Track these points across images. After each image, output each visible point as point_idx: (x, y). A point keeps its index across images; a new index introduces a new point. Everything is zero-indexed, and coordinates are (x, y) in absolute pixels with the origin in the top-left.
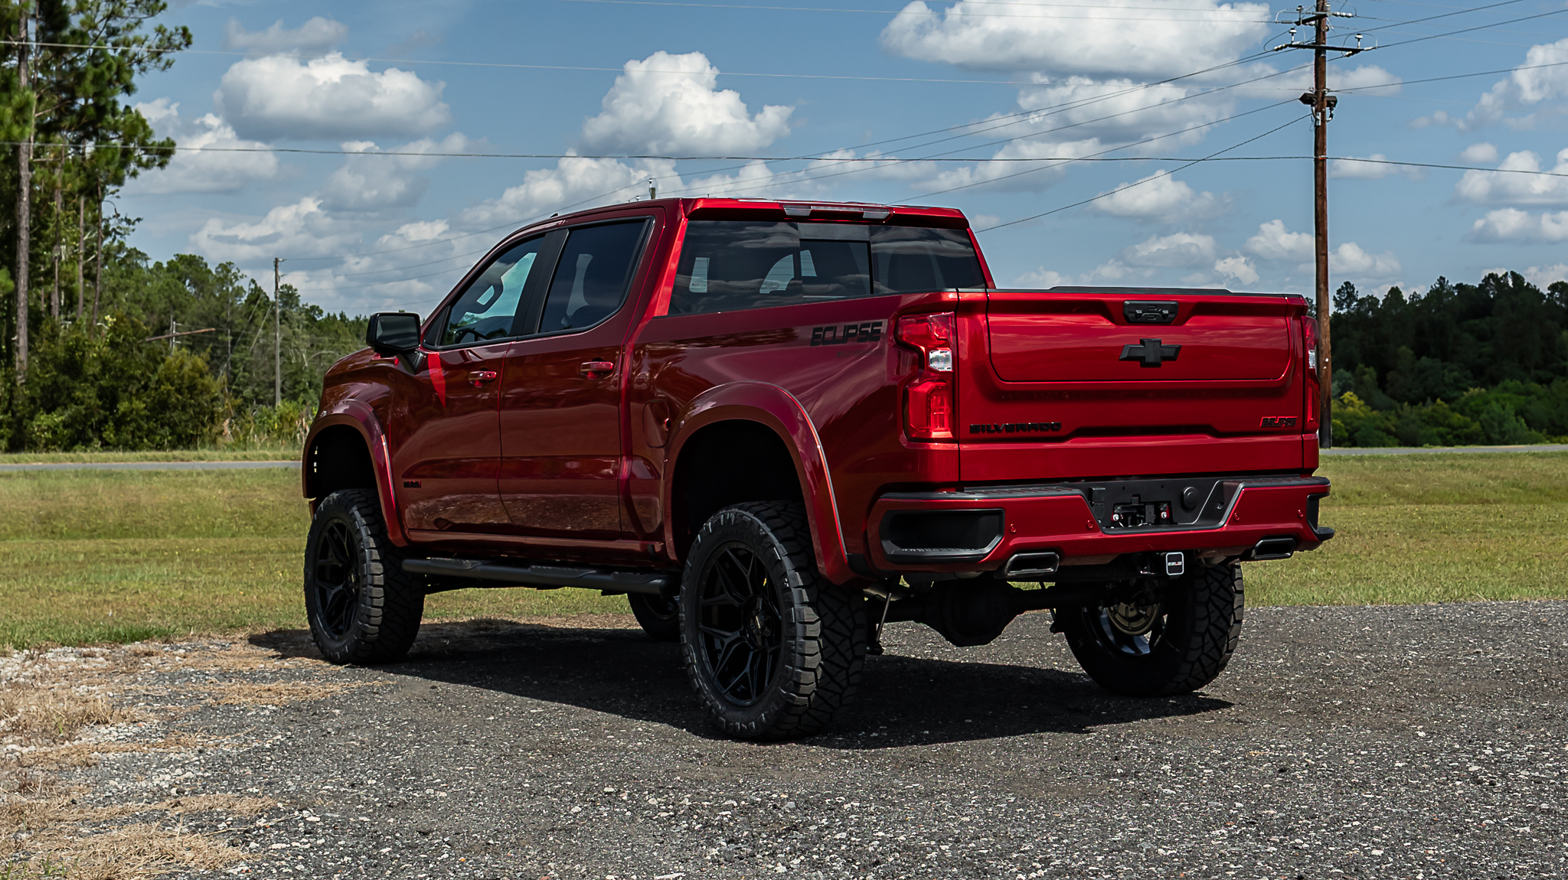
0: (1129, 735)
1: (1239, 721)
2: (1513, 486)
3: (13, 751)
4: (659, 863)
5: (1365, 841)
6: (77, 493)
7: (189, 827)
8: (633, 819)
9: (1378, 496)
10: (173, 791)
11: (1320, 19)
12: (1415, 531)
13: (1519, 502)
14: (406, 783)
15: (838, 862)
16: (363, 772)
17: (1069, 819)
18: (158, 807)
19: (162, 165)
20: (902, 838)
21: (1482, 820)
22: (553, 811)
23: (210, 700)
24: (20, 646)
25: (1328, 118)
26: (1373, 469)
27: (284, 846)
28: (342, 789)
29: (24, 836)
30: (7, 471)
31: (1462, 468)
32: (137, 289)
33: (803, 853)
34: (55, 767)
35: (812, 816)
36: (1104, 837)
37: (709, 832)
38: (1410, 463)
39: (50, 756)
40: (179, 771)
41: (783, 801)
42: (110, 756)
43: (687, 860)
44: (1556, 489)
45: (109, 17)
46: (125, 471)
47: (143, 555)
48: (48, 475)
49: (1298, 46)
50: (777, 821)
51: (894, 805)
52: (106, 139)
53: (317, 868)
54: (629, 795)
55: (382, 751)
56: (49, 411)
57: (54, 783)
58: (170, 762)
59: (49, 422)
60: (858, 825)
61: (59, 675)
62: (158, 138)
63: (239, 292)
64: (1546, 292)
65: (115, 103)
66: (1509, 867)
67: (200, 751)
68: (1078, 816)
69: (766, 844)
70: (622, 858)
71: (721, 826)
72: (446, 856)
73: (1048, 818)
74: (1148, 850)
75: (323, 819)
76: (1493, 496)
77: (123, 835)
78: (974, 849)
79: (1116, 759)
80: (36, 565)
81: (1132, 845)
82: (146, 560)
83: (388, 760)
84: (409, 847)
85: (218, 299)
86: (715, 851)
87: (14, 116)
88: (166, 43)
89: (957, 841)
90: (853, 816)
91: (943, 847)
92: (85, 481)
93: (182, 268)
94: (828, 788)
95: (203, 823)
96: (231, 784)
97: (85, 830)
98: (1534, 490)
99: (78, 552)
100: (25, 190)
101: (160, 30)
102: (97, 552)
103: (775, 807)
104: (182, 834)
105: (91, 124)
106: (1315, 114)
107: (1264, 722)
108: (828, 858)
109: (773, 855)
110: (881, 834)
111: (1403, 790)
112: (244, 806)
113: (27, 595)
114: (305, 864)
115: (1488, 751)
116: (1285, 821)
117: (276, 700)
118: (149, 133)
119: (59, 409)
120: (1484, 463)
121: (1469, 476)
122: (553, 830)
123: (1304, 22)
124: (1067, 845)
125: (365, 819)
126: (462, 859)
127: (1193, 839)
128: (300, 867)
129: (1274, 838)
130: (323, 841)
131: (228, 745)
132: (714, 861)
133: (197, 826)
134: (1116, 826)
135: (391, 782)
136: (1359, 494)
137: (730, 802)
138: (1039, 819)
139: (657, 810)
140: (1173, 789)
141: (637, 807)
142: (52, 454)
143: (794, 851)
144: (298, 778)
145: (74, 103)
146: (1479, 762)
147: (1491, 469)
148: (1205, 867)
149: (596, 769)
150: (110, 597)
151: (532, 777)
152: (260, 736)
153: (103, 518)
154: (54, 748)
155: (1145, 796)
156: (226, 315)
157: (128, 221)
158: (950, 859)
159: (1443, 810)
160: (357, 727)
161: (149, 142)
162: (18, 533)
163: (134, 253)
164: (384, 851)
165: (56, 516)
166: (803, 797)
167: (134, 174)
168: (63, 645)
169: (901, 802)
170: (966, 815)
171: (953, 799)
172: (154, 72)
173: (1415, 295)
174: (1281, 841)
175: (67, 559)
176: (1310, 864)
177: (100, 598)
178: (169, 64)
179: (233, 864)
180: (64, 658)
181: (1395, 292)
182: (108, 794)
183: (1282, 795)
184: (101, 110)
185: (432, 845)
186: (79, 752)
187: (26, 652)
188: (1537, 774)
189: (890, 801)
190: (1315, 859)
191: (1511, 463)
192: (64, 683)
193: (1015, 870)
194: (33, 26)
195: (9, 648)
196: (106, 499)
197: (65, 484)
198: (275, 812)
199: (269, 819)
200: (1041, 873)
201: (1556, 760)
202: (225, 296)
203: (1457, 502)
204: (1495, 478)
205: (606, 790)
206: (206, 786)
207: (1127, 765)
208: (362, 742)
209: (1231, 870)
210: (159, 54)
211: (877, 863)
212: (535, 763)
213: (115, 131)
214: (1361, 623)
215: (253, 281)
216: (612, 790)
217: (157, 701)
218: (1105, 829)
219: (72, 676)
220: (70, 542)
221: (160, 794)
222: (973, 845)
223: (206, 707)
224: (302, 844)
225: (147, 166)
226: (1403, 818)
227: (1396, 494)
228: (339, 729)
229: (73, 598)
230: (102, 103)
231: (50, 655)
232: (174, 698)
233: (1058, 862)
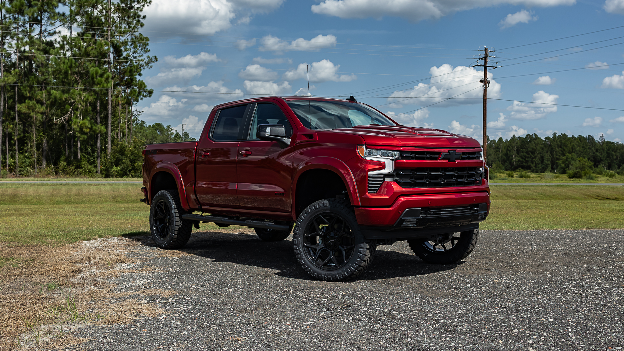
0: (453, 273)
1: (487, 269)
2: (541, 194)
3: (94, 272)
4: (304, 318)
5: (546, 315)
6: (123, 190)
7: (147, 301)
8: (294, 301)
9: (502, 197)
10: (143, 287)
11: (486, 58)
12: (518, 207)
13: (543, 199)
14: (219, 286)
15: (366, 319)
16: (205, 281)
17: (441, 304)
18: (137, 293)
19: (150, 96)
20: (386, 310)
21: (583, 308)
22: (268, 297)
23: (157, 256)
24: (100, 237)
25: (487, 86)
26: (500, 189)
27: (178, 308)
28: (198, 288)
29: (92, 303)
30: (104, 183)
31: (526, 189)
32: (144, 133)
33: (353, 315)
34: (107, 277)
35: (354, 301)
36: (455, 312)
37: (320, 306)
38: (511, 187)
39: (105, 274)
40: (146, 280)
41: (344, 295)
42: (124, 274)
43: (314, 316)
44: (554, 196)
45: (133, 53)
46: (138, 184)
47: (141, 209)
48: (116, 185)
49: (479, 66)
50: (343, 303)
51: (381, 297)
52: (133, 88)
53: (189, 317)
54: (292, 292)
55: (211, 274)
56: (117, 166)
57: (105, 283)
58: (143, 276)
59: (117, 169)
60: (371, 305)
61: (111, 246)
62: (148, 88)
63: (172, 134)
64: (544, 139)
65: (136, 78)
66: (600, 327)
67: (153, 273)
68: (444, 303)
69: (340, 311)
70: (292, 315)
71: (324, 304)
72: (232, 313)
73: (434, 304)
74: (471, 317)
75: (191, 298)
76: (535, 197)
77: (125, 303)
78: (412, 315)
79: (451, 282)
80: (109, 211)
81: (465, 315)
82: (142, 210)
83: (213, 277)
84: (220, 310)
85: (166, 136)
86: (323, 314)
87: (105, 81)
88: (150, 61)
89: (405, 312)
90: (368, 302)
91: (401, 314)
92: (126, 186)
93: (156, 127)
94: (358, 291)
95: (152, 299)
96: (162, 285)
97: (113, 301)
98: (548, 196)
99: (122, 207)
100: (110, 102)
101: (148, 57)
102: (128, 207)
103: (342, 298)
104: (144, 303)
105: (129, 84)
106: (484, 86)
107: (496, 270)
108: (362, 317)
109: (343, 315)
110: (379, 309)
111: (551, 296)
112: (166, 293)
113: (105, 220)
114: (185, 316)
115: (574, 282)
116: (515, 306)
117: (178, 256)
118: (145, 86)
119: (119, 166)
120: (532, 188)
121: (528, 191)
122: (267, 304)
123: (481, 59)
124: (443, 314)
125: (205, 299)
126: (238, 315)
127: (486, 313)
128: (183, 317)
129: (513, 313)
130: (191, 307)
131: (162, 271)
132: (323, 317)
133: (150, 300)
134: (458, 308)
135: (214, 285)
136: (496, 196)
137: (326, 295)
138: (431, 304)
139: (302, 297)
140: (473, 293)
141: (295, 296)
142: (117, 179)
143: (350, 314)
144: (184, 283)
145: (124, 78)
146: (573, 286)
147: (535, 189)
148: (494, 325)
149: (281, 282)
150: (130, 221)
151: (260, 284)
152: (172, 268)
153: (131, 197)
154: (107, 271)
155: (465, 296)
156: (169, 140)
157: (140, 112)
158: (404, 319)
159: (568, 304)
160: (203, 265)
161: (145, 89)
162: (106, 201)
163: (143, 122)
164: (211, 311)
165: (118, 196)
166: (351, 294)
167: (142, 99)
168: (114, 236)
169: (384, 297)
170: (406, 302)
171: (401, 296)
172: (147, 69)
173: (506, 140)
174: (517, 315)
175: (119, 209)
176: (529, 324)
177: (127, 221)
178: (151, 67)
179: (161, 315)
180: (114, 241)
181: (501, 139)
182: (122, 287)
183: (511, 297)
184: (132, 80)
185: (227, 309)
186: (114, 272)
187: (102, 238)
188: (594, 291)
189: (380, 296)
190: (530, 322)
191: (540, 188)
192: (112, 249)
193: (428, 324)
194: (112, 56)
195: (97, 237)
196: (132, 192)
197: (120, 187)
198: (176, 296)
199: (173, 299)
200: (437, 325)
201: (598, 286)
202: (168, 135)
203: (525, 199)
204: (536, 192)
205: (285, 290)
206: (153, 286)
207: (455, 284)
208: (205, 271)
209: (503, 326)
210: (148, 64)
211: (379, 320)
212: (261, 279)
213: (136, 86)
214: (515, 236)
215: (176, 131)
216: (286, 290)
217: (141, 256)
218: (455, 309)
219: (116, 246)
220: (120, 204)
221: (139, 288)
222: (411, 314)
223: (156, 258)
224: (184, 308)
225: (145, 96)
226: (555, 307)
227: (507, 196)
228: (198, 266)
229: (119, 221)
230: (132, 78)
231: (109, 240)
232: (146, 255)
233: (442, 321)
